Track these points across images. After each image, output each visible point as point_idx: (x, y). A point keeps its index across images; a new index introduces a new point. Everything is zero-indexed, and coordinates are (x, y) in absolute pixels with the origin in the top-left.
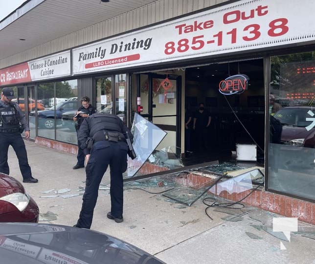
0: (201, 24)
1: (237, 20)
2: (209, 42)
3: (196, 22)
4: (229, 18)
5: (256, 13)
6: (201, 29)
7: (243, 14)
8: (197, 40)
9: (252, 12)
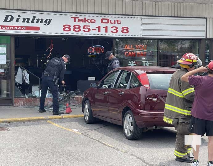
0: (88, 20)
1: (108, 23)
2: (93, 30)
3: (85, 18)
4: (104, 21)
5: (116, 22)
6: (88, 22)
7: (111, 21)
8: (86, 27)
9: (115, 21)
